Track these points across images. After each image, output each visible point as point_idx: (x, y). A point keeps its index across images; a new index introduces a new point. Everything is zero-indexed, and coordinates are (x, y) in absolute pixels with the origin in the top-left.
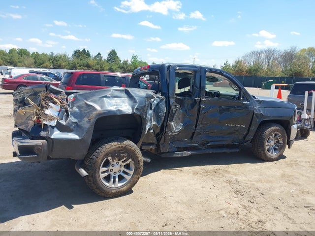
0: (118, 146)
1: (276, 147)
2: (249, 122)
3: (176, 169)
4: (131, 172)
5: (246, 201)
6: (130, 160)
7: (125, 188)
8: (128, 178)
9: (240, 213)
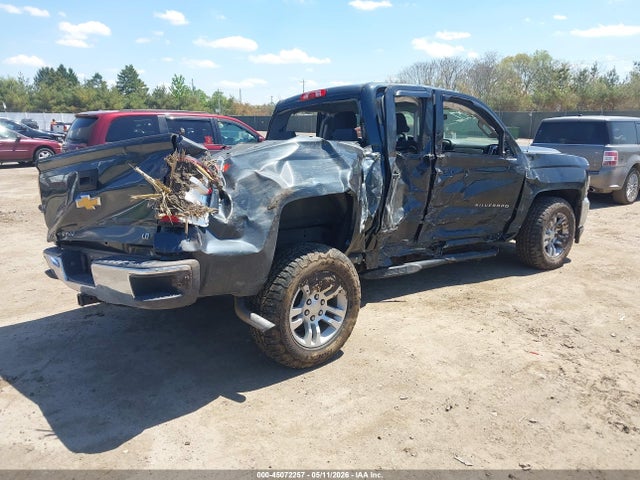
0: (320, 261)
1: (559, 243)
2: (517, 197)
3: (393, 299)
4: (341, 313)
5: (558, 346)
6: (340, 288)
7: (333, 346)
8: (337, 324)
9: (565, 368)
